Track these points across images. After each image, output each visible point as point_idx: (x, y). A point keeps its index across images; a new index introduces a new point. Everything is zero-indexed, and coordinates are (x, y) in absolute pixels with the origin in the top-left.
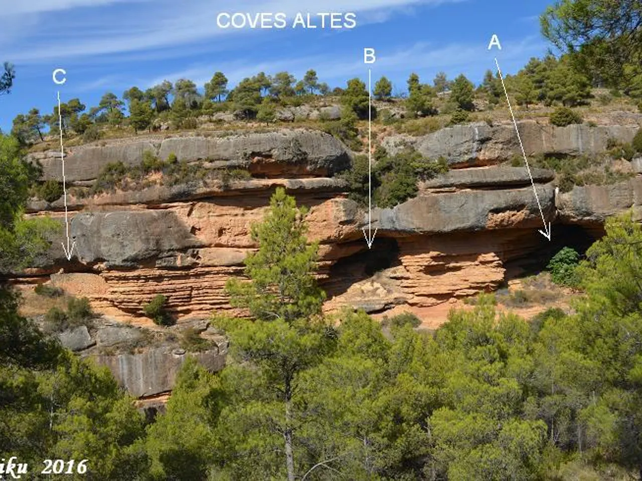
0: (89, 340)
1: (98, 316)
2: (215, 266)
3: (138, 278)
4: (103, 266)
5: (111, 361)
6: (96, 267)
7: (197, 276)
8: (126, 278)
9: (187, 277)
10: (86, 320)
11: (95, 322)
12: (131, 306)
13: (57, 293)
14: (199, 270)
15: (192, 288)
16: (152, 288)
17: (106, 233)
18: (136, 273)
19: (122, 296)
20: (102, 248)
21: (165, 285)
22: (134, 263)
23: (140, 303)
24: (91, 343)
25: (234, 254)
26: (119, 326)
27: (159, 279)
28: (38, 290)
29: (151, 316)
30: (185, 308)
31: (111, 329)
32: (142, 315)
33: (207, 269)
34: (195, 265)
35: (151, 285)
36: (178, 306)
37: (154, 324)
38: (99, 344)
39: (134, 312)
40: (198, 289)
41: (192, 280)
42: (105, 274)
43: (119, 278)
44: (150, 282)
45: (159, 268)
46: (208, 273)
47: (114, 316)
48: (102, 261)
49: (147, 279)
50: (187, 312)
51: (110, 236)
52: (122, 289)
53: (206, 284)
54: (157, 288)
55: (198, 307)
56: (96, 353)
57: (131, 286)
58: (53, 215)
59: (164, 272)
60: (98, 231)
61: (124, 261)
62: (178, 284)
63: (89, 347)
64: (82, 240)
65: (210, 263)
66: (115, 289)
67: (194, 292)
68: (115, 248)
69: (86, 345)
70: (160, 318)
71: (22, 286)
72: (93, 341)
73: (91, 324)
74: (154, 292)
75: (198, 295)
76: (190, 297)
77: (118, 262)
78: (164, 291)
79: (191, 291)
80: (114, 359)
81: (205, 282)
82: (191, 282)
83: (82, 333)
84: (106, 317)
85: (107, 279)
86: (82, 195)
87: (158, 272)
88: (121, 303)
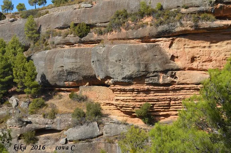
0: (98, 132)
1: (107, 116)
2: (188, 84)
3: (133, 90)
4: (110, 81)
5: (112, 147)
6: (106, 82)
7: (174, 90)
8: (125, 91)
9: (167, 91)
10: (97, 118)
11: (104, 119)
12: (129, 110)
13: (83, 99)
14: (176, 86)
15: (171, 100)
16: (142, 98)
17: (112, 59)
18: (131, 87)
19: (122, 103)
20: (110, 69)
21: (151, 96)
22: (130, 80)
23: (133, 108)
24: (99, 134)
25: (201, 75)
26: (118, 123)
27: (147, 92)
28: (71, 96)
29: (141, 117)
30: (165, 113)
31: (113, 125)
32: (135, 117)
33: (182, 86)
34: (172, 83)
35: (142, 96)
36: (160, 111)
37: (143, 123)
38: (105, 135)
39: (130, 114)
40: (175, 100)
41: (171, 93)
42: (112, 87)
43: (121, 90)
44: (141, 94)
45: (148, 84)
46: (182, 89)
47: (117, 116)
48: (110, 78)
49: (139, 92)
50: (167, 116)
51: (114, 61)
52: (122, 98)
53: (181, 96)
54: (146, 98)
55: (175, 113)
56: (102, 141)
57: (128, 96)
58: (83, 46)
59: (151, 87)
60: (107, 58)
61: (123, 78)
62: (161, 95)
63: (98, 136)
64: (98, 63)
65: (184, 81)
66: (118, 98)
67: (172, 102)
68: (117, 70)
69: (96, 135)
70: (147, 120)
71: (62, 93)
72: (101, 133)
73: (100, 121)
74: (144, 100)
75: (175, 104)
76: (169, 105)
77: (120, 79)
78: (150, 100)
79: (170, 101)
80: (114, 145)
81: (180, 95)
82: (170, 95)
83: (94, 126)
84: (112, 116)
85: (114, 91)
86: (101, 33)
87: (146, 87)
88: (121, 107)
